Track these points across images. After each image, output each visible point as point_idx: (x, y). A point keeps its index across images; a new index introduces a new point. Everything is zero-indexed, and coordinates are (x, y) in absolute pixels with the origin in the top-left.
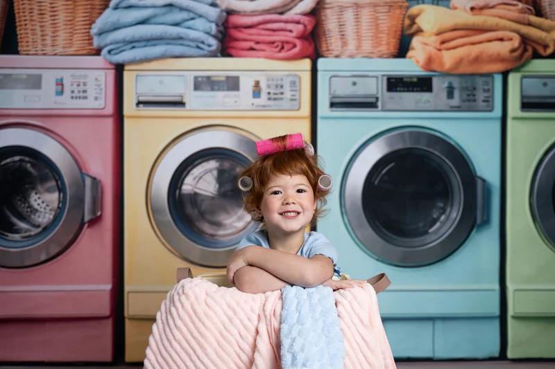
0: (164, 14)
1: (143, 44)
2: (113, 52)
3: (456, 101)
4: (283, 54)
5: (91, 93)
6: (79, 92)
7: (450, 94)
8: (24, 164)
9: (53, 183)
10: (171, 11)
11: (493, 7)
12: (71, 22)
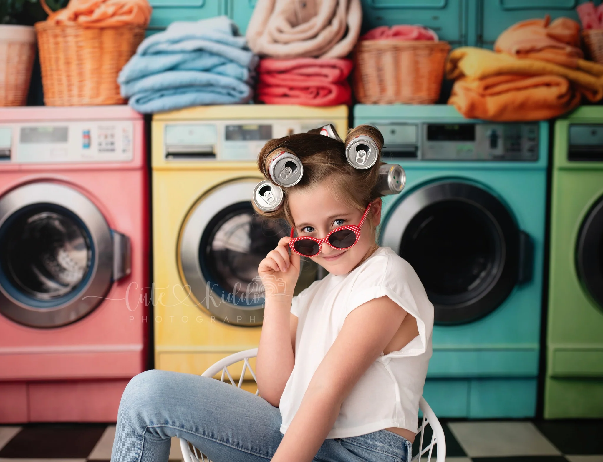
0: (194, 60)
1: (172, 92)
2: (141, 101)
3: (499, 150)
4: (319, 101)
5: (119, 145)
6: (107, 144)
7: (494, 143)
8: (52, 221)
9: (80, 241)
10: (200, 57)
11: (540, 50)
12: (98, 70)
